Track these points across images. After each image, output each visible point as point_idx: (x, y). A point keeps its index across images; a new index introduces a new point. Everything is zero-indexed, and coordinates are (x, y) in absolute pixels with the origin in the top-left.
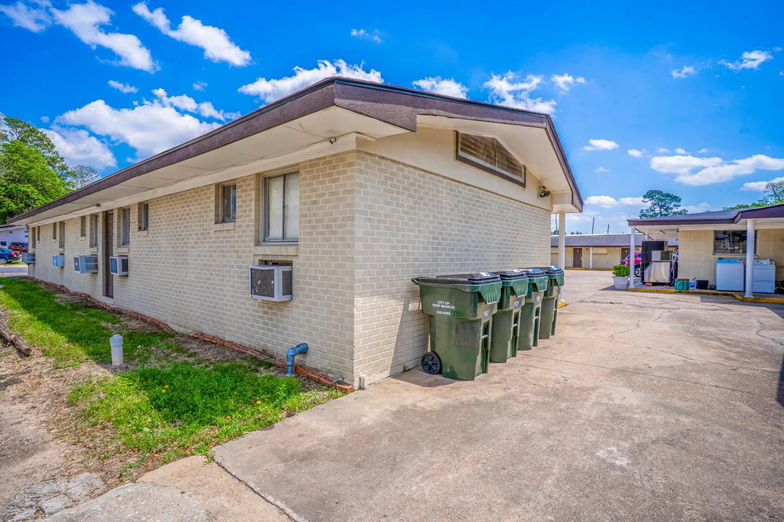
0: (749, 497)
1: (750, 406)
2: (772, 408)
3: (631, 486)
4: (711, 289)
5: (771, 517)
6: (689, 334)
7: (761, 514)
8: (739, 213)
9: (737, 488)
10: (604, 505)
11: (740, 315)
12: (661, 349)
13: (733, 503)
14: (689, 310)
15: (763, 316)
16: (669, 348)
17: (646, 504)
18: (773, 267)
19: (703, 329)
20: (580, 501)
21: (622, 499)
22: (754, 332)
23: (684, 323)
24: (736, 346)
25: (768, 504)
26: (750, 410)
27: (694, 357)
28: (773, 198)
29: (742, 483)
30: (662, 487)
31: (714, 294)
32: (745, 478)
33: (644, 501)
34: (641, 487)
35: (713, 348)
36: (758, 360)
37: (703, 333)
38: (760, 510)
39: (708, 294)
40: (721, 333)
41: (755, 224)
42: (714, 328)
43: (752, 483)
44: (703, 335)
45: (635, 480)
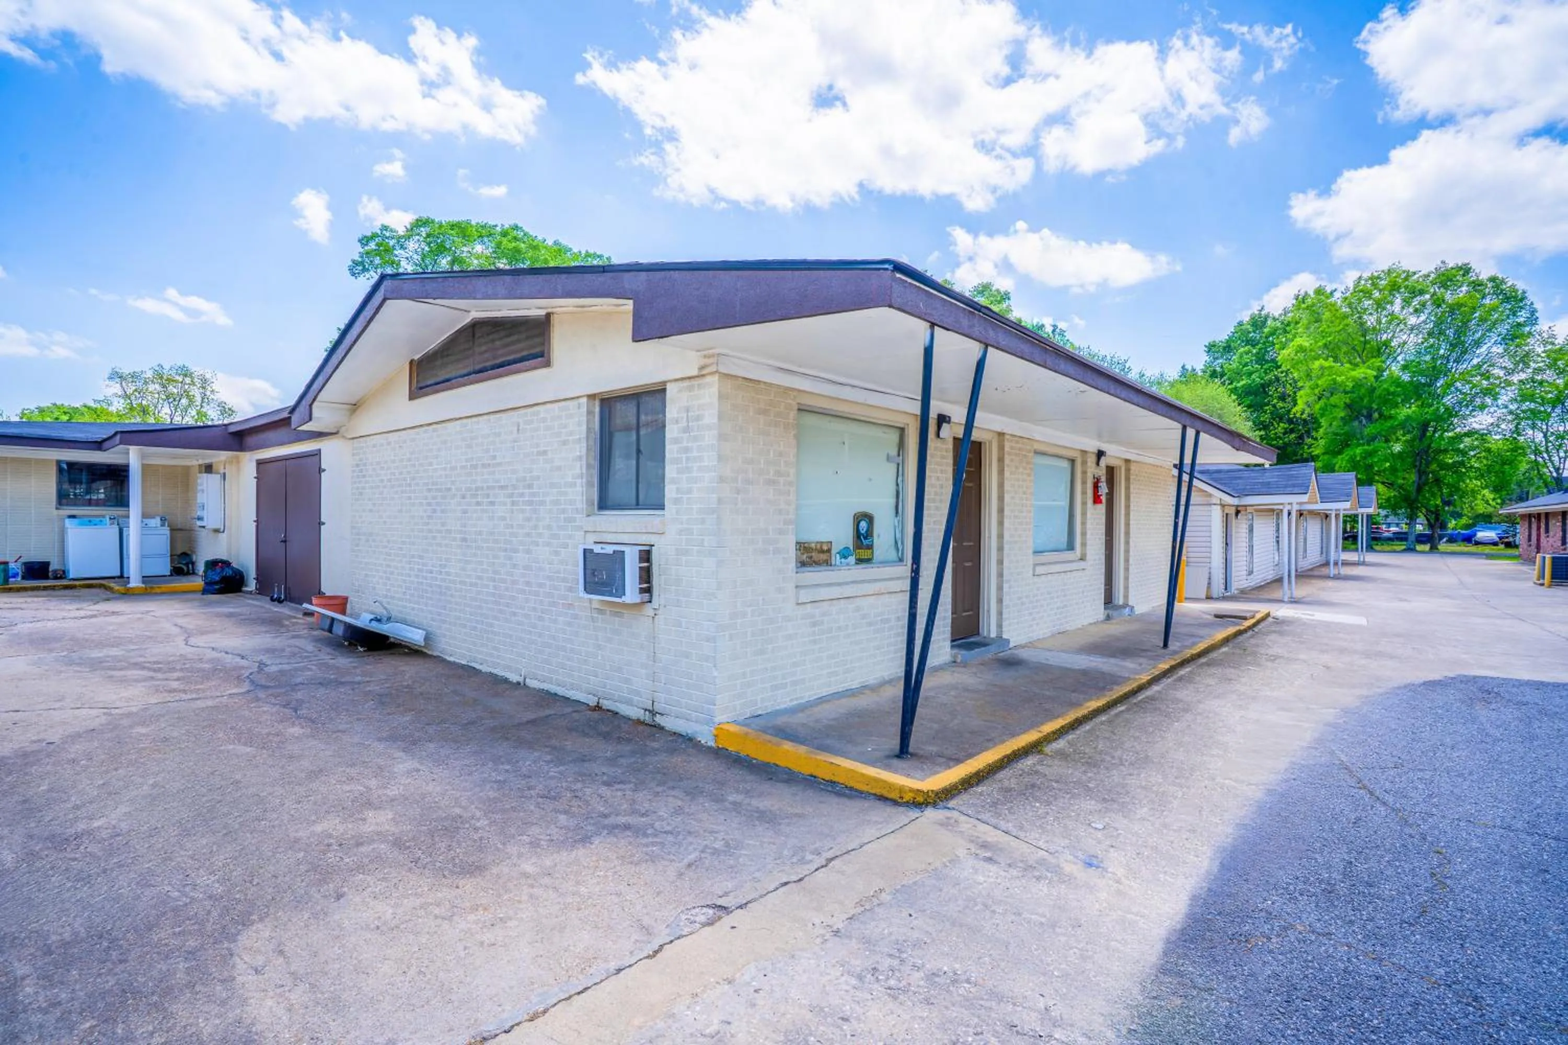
0: (312, 840)
1: (245, 744)
2: (271, 738)
3: (175, 910)
4: (56, 578)
5: (340, 845)
6: (78, 669)
7: (331, 848)
8: (116, 433)
9: (295, 837)
10: (158, 953)
11: (139, 619)
12: (43, 706)
13: (302, 854)
14: (39, 625)
15: (176, 616)
16: (59, 701)
17: (215, 914)
18: (166, 531)
19: (96, 654)
20: (116, 974)
21: (177, 930)
22: (180, 641)
23: (51, 651)
24: (173, 670)
25: (330, 836)
26: (249, 749)
27: (118, 704)
28: (122, 401)
29: (297, 831)
30: (217, 885)
31: (66, 587)
32: (296, 824)
33: (209, 912)
34: (190, 902)
35: (137, 681)
36: (214, 683)
37: (101, 661)
38: (329, 845)
39: (53, 588)
40: (132, 654)
41: (143, 456)
42: (115, 649)
43: (305, 825)
44: (105, 664)
45: (176, 900)
